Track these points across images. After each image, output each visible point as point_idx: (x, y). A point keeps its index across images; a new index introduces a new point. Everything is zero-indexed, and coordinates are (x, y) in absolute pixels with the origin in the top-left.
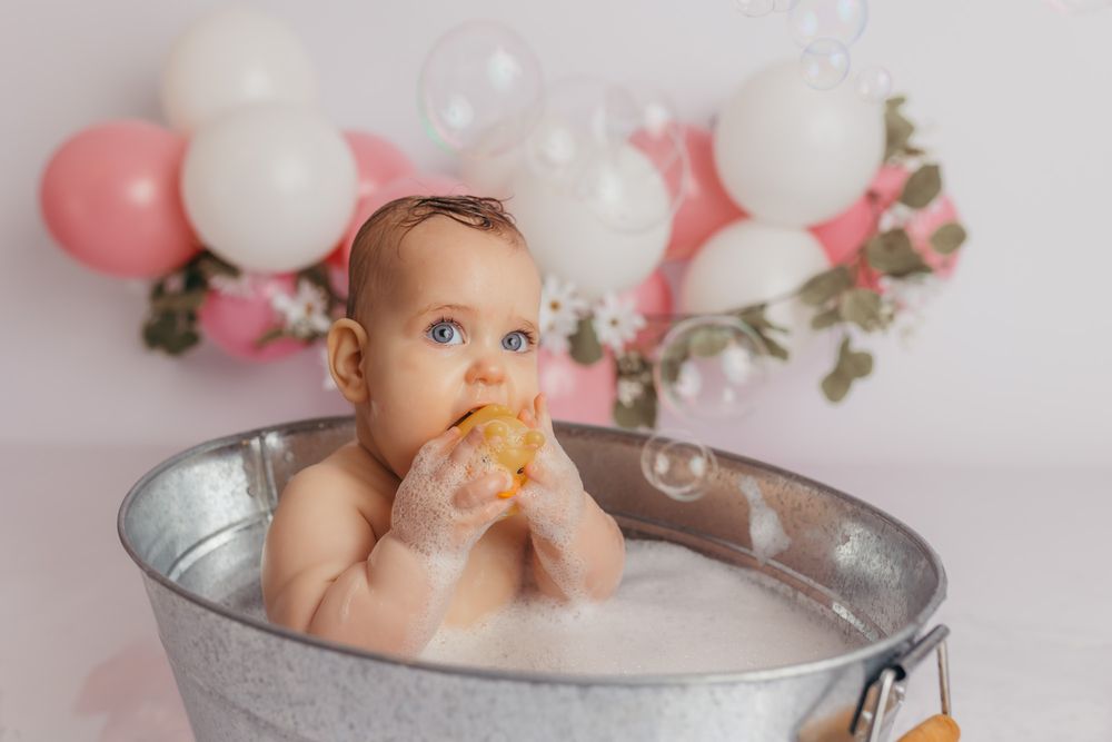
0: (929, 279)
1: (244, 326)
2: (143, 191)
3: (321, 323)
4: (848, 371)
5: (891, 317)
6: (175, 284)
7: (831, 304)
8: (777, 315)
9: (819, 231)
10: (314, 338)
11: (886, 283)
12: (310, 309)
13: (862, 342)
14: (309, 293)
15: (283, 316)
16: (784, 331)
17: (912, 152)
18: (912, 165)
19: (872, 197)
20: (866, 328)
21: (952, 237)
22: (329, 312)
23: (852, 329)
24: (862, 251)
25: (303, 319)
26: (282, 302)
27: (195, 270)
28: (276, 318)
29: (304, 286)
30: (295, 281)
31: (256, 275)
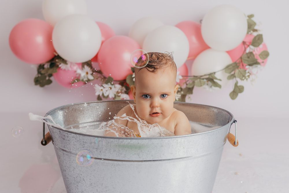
0: (259, 66)
1: (70, 78)
2: (40, 40)
3: (91, 78)
4: (237, 91)
5: (249, 76)
6: (47, 66)
7: (233, 73)
8: (218, 76)
9: (229, 52)
10: (89, 80)
11: (247, 67)
12: (87, 73)
13: (241, 83)
14: (87, 69)
15: (80, 75)
16: (220, 80)
17: (255, 31)
18: (255, 34)
19: (244, 43)
20: (242, 79)
21: (265, 55)
23: (238, 79)
24: (241, 58)
25: (86, 76)
26: (79, 71)
27: (53, 62)
28: (78, 76)
29: (86, 66)
30: (83, 65)
31: (71, 63)
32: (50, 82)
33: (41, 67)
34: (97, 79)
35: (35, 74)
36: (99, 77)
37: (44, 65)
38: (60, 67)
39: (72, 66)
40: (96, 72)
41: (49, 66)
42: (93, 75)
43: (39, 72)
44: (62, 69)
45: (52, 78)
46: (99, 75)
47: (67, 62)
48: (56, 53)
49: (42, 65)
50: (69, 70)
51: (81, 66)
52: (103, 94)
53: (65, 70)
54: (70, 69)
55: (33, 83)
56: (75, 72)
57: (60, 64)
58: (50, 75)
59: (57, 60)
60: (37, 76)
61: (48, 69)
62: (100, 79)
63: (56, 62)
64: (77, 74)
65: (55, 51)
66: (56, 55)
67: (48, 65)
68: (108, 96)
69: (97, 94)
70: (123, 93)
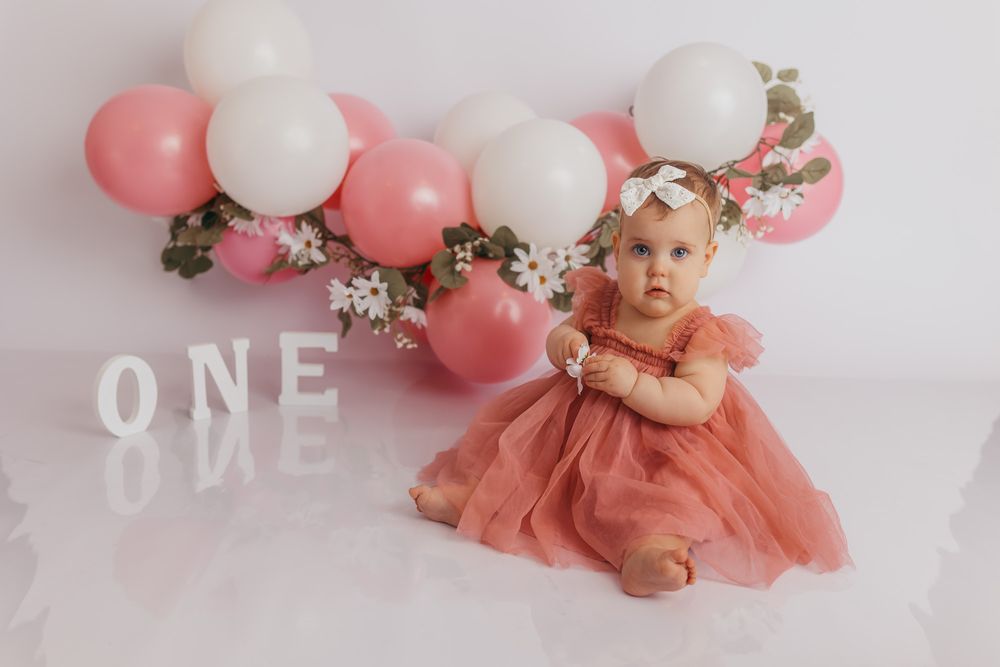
1: (257, 257)
2: (172, 144)
3: (318, 257)
6: (195, 221)
10: (313, 265)
12: (308, 244)
14: (308, 232)
15: (288, 249)
22: (322, 248)
25: (303, 252)
26: (285, 238)
27: (213, 210)
28: (282, 251)
29: (304, 225)
30: (296, 221)
31: (263, 218)
32: (205, 265)
33: (179, 223)
34: (337, 260)
35: (164, 240)
36: (343, 256)
37: (187, 217)
38: (232, 227)
39: (267, 224)
40: (335, 239)
41: (199, 223)
42: (327, 249)
43: (174, 237)
44: (236, 232)
45: (211, 255)
46: (343, 250)
47: (252, 214)
48: (218, 185)
49: (182, 217)
50: (256, 236)
51: (290, 224)
52: (352, 306)
53: (245, 234)
54: (260, 233)
55: (162, 266)
56: (277, 239)
57: (232, 217)
58: (207, 249)
59: (222, 207)
60: (171, 245)
61: (198, 230)
62: (345, 260)
63: (222, 211)
64: (279, 247)
65: (215, 182)
66: (221, 192)
67: (197, 219)
68: (366, 312)
69: (335, 307)
70: (409, 305)
